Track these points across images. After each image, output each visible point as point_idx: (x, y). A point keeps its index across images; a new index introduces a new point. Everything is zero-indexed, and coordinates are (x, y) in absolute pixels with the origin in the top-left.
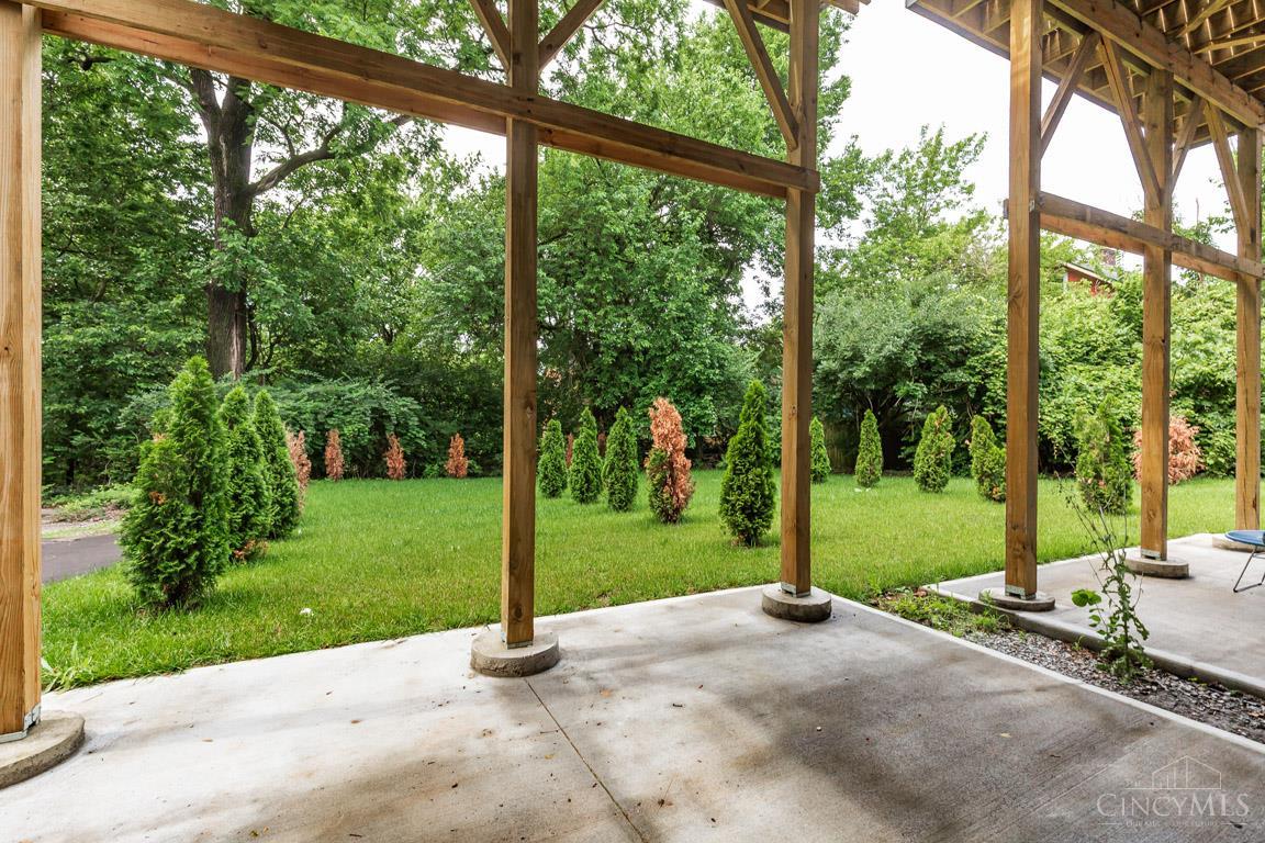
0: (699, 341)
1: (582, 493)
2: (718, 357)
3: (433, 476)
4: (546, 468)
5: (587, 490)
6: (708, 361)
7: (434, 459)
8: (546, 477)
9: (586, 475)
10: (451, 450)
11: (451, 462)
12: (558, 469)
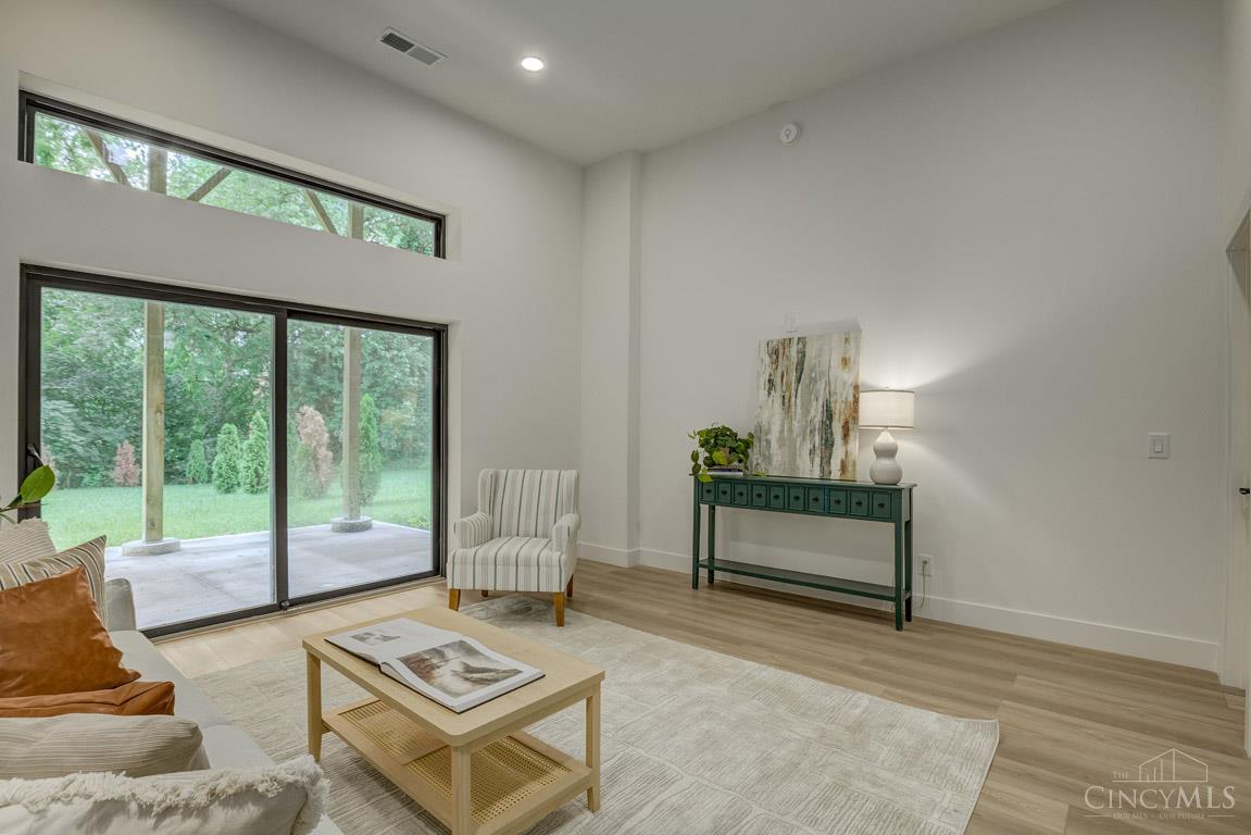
0: (399, 350)
1: (253, 486)
2: (419, 368)
3: (95, 486)
4: (221, 468)
5: (258, 484)
6: (407, 370)
7: (95, 469)
8: (220, 476)
9: (256, 471)
10: (117, 458)
11: (118, 469)
12: (234, 469)
